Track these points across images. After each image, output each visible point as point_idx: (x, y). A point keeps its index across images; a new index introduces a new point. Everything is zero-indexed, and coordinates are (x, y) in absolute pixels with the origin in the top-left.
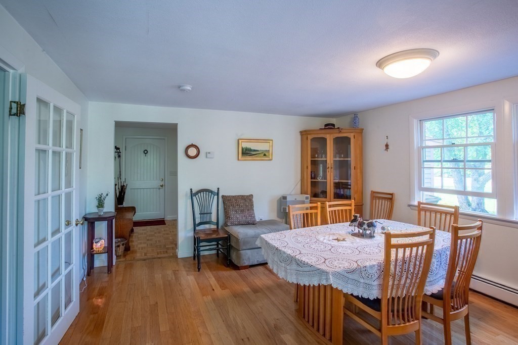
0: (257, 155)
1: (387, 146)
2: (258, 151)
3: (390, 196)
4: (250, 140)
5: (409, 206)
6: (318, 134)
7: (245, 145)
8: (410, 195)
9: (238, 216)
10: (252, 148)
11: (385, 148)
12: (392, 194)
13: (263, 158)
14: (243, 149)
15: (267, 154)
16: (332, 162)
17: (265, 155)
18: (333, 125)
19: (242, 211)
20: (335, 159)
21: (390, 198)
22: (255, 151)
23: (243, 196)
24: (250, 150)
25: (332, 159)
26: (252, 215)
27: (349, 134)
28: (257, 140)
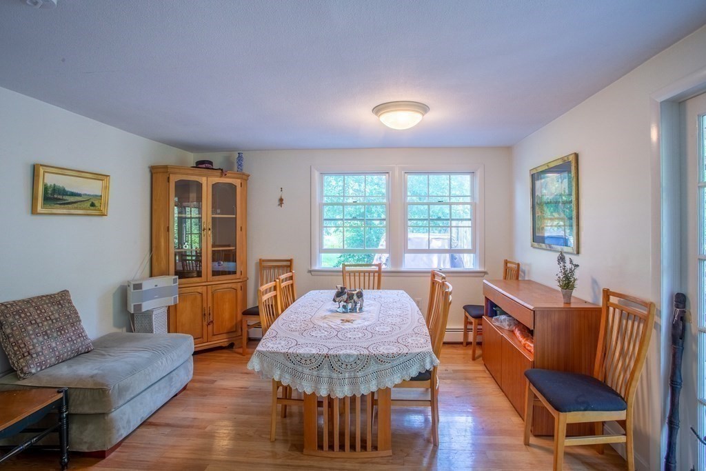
0: (75, 205)
1: (281, 200)
2: (79, 195)
3: (288, 263)
4: (62, 171)
5: (310, 272)
6: (187, 174)
7: (51, 180)
8: (311, 259)
9: (54, 345)
10: (67, 189)
11: (278, 203)
12: (290, 261)
13: (89, 212)
14: (46, 188)
15: (96, 203)
16: (210, 220)
17: (93, 205)
18: (211, 163)
19: (60, 330)
20: (214, 216)
21: (288, 265)
22: (73, 194)
23: (50, 297)
24: (64, 192)
25: (210, 215)
26: (81, 334)
27: (234, 180)
28: (80, 173)
